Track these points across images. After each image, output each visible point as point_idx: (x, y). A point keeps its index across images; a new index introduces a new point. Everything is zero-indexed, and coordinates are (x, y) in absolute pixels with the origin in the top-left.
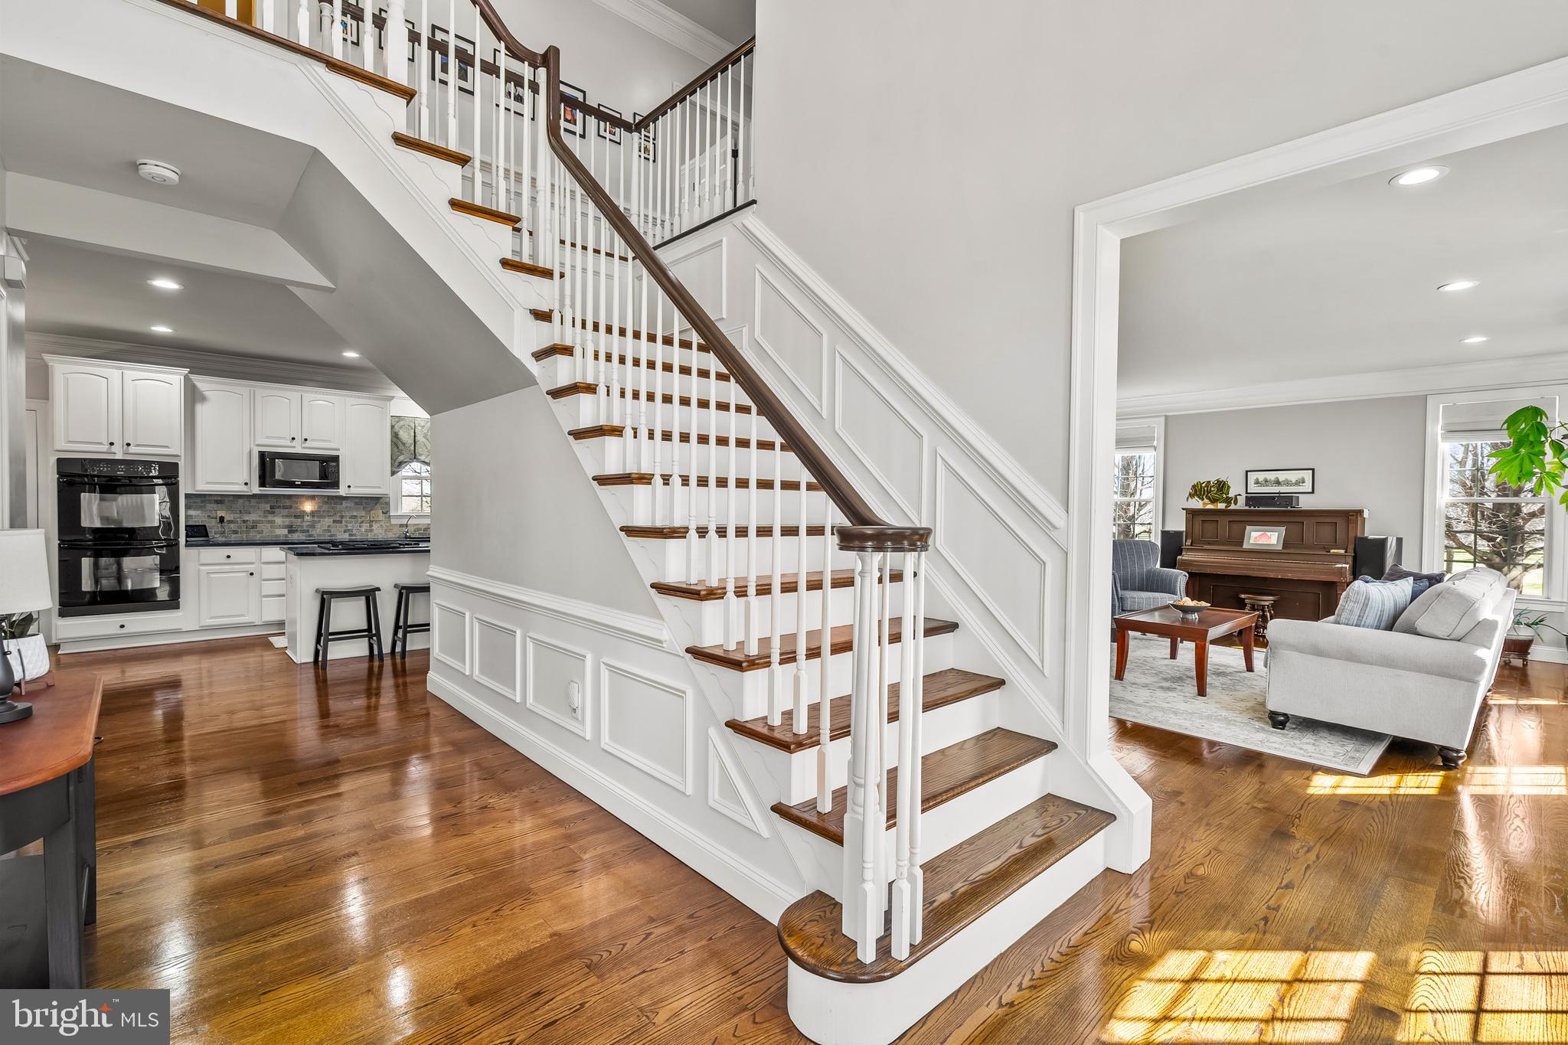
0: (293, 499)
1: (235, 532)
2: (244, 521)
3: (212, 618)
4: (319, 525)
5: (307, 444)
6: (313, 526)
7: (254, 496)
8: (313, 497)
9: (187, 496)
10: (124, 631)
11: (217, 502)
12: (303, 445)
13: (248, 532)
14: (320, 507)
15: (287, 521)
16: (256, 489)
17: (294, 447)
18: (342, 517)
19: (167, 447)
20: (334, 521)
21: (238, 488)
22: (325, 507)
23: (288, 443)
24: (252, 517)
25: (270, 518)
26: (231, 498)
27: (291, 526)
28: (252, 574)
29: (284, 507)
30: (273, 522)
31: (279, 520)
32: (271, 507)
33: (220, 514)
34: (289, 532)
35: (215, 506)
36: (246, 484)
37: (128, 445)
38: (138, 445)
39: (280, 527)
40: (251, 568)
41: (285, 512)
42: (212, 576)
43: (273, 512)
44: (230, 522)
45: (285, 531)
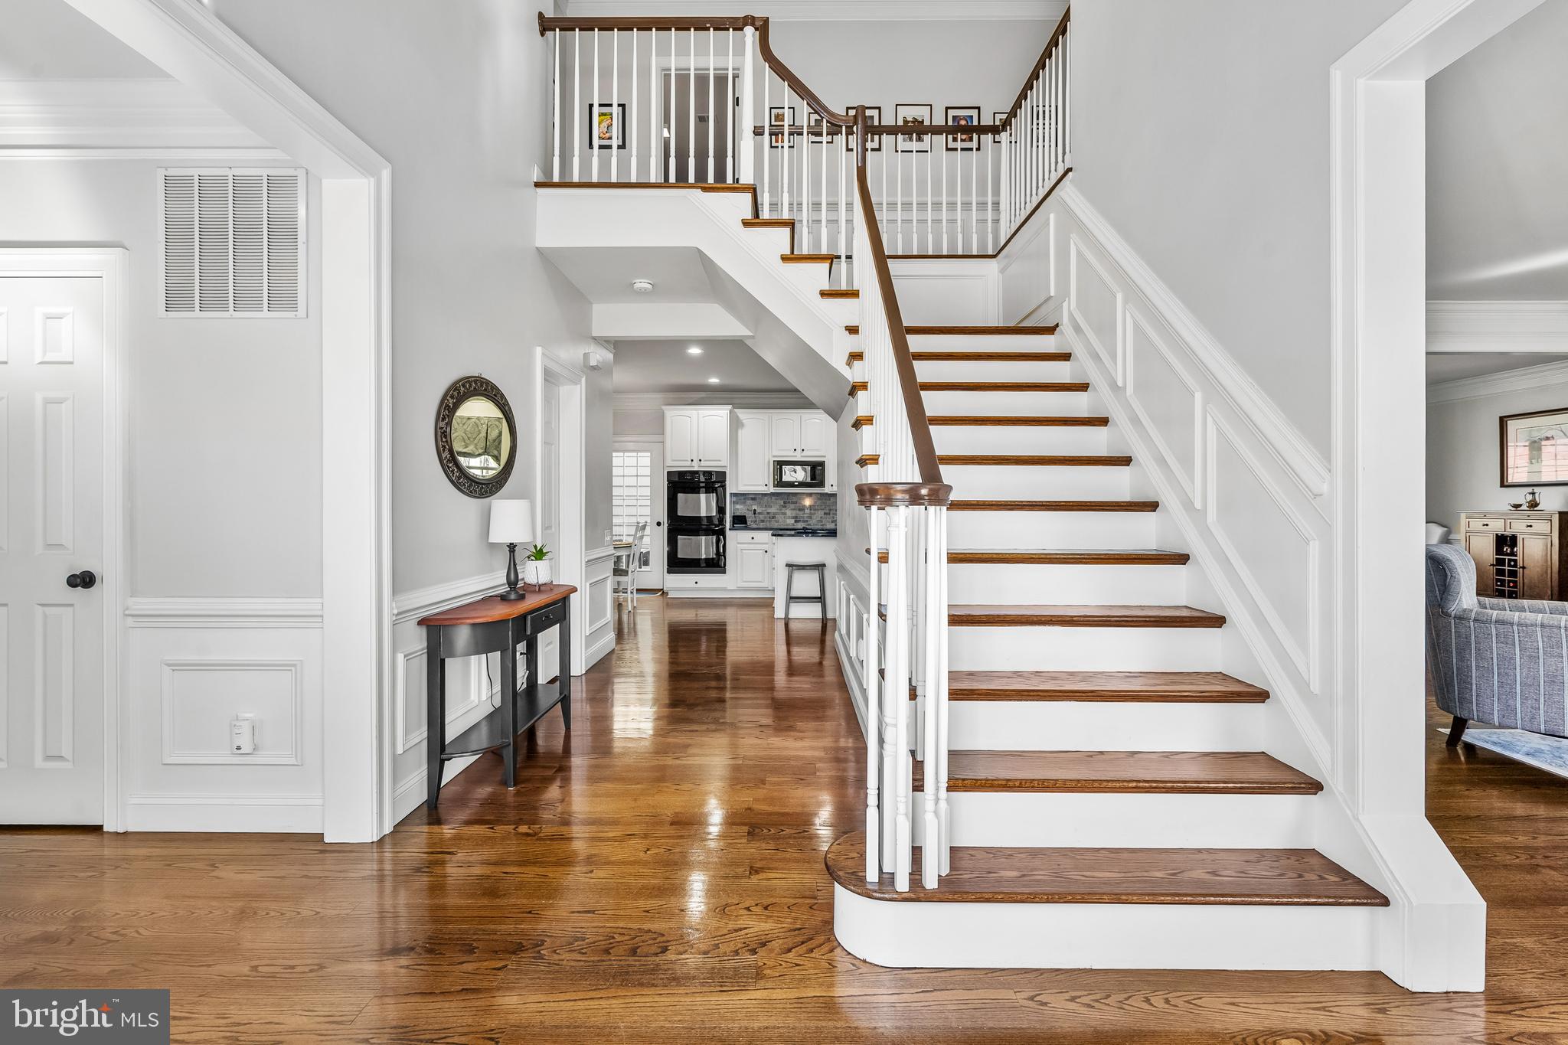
0: (799, 496)
1: (763, 521)
2: (768, 513)
3: (744, 582)
4: (814, 517)
5: (805, 453)
6: (811, 518)
7: (773, 494)
8: (810, 495)
9: (733, 495)
10: (697, 586)
11: (753, 499)
12: (802, 454)
13: (770, 522)
14: (815, 502)
15: (794, 513)
16: (772, 490)
17: (796, 456)
18: (830, 510)
19: (720, 461)
20: (825, 514)
21: (762, 489)
22: (818, 503)
23: (792, 453)
24: (772, 510)
25: (784, 510)
26: (760, 496)
27: (796, 517)
28: (766, 551)
29: (793, 503)
30: (785, 514)
31: (789, 513)
32: (784, 503)
33: (754, 507)
34: (796, 521)
35: (751, 502)
36: (766, 485)
37: (700, 460)
38: (705, 461)
39: (789, 518)
40: (765, 547)
41: (792, 506)
42: (744, 551)
43: (785, 507)
44: (759, 513)
45: (793, 521)
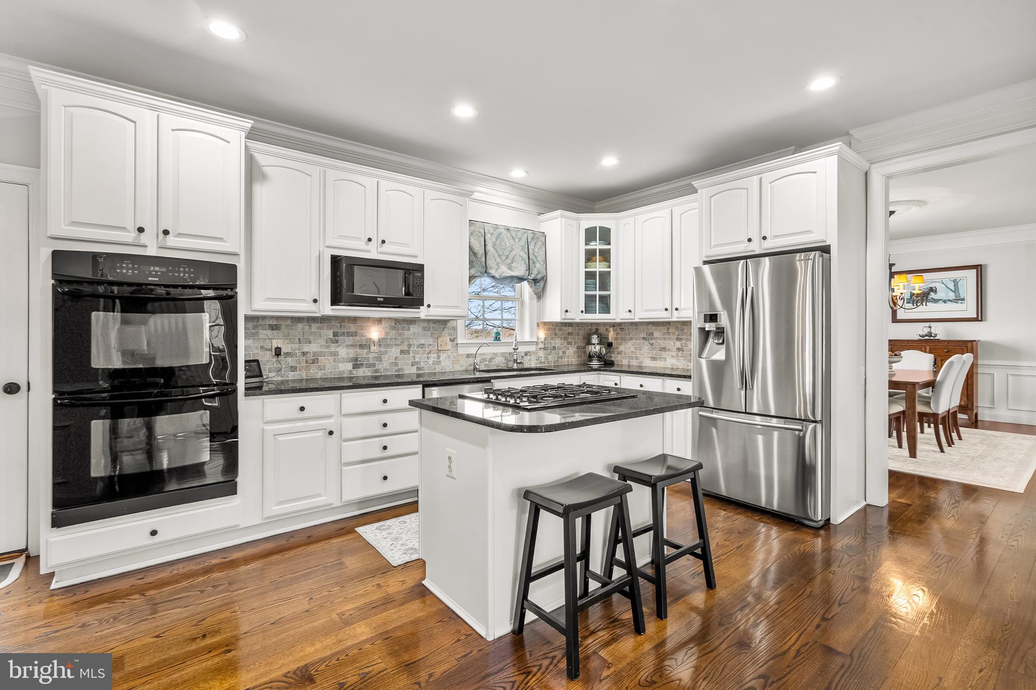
0: (359, 323)
1: (293, 369)
2: (304, 354)
3: (281, 503)
4: (385, 358)
5: (385, 248)
6: (379, 359)
7: (324, 320)
8: (380, 320)
9: (248, 318)
10: (156, 539)
11: (274, 328)
12: (380, 250)
13: (308, 368)
14: (387, 334)
15: (351, 352)
16: (326, 309)
17: (369, 251)
18: (410, 346)
19: (221, 239)
20: (402, 352)
21: (305, 308)
22: (393, 333)
23: (362, 245)
24: (312, 348)
25: (333, 348)
26: (289, 322)
27: (356, 360)
28: (331, 433)
29: (349, 334)
30: (335, 354)
31: (343, 352)
32: (335, 335)
33: (276, 343)
34: (356, 366)
35: (269, 332)
36: (315, 301)
37: (166, 232)
38: (180, 235)
39: (345, 360)
40: (329, 424)
41: (349, 340)
42: (281, 438)
43: (337, 342)
44: (288, 354)
45: (349, 366)
